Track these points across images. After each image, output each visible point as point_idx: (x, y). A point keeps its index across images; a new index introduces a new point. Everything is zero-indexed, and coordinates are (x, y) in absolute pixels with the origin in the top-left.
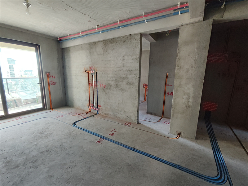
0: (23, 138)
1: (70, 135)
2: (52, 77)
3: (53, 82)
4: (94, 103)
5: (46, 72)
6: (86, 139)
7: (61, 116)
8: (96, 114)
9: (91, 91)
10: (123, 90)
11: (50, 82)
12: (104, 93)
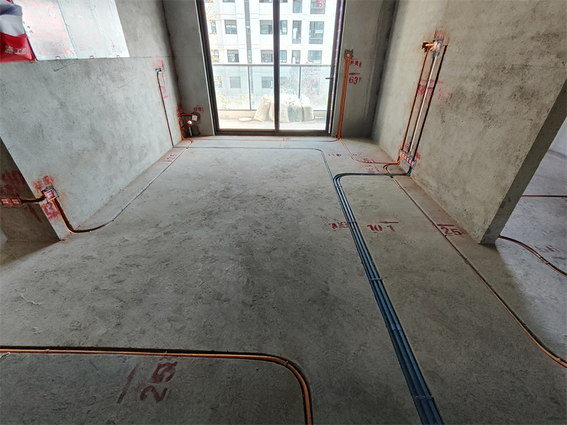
0: (262, 169)
1: (312, 191)
2: (357, 63)
3: (355, 76)
4: (411, 143)
5: (347, 52)
6: (323, 210)
7: (338, 155)
8: (405, 174)
9: (416, 110)
10: (489, 118)
11: (349, 76)
12: (440, 119)
